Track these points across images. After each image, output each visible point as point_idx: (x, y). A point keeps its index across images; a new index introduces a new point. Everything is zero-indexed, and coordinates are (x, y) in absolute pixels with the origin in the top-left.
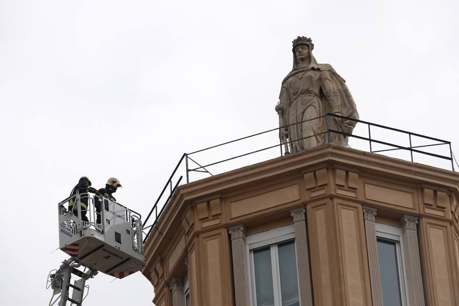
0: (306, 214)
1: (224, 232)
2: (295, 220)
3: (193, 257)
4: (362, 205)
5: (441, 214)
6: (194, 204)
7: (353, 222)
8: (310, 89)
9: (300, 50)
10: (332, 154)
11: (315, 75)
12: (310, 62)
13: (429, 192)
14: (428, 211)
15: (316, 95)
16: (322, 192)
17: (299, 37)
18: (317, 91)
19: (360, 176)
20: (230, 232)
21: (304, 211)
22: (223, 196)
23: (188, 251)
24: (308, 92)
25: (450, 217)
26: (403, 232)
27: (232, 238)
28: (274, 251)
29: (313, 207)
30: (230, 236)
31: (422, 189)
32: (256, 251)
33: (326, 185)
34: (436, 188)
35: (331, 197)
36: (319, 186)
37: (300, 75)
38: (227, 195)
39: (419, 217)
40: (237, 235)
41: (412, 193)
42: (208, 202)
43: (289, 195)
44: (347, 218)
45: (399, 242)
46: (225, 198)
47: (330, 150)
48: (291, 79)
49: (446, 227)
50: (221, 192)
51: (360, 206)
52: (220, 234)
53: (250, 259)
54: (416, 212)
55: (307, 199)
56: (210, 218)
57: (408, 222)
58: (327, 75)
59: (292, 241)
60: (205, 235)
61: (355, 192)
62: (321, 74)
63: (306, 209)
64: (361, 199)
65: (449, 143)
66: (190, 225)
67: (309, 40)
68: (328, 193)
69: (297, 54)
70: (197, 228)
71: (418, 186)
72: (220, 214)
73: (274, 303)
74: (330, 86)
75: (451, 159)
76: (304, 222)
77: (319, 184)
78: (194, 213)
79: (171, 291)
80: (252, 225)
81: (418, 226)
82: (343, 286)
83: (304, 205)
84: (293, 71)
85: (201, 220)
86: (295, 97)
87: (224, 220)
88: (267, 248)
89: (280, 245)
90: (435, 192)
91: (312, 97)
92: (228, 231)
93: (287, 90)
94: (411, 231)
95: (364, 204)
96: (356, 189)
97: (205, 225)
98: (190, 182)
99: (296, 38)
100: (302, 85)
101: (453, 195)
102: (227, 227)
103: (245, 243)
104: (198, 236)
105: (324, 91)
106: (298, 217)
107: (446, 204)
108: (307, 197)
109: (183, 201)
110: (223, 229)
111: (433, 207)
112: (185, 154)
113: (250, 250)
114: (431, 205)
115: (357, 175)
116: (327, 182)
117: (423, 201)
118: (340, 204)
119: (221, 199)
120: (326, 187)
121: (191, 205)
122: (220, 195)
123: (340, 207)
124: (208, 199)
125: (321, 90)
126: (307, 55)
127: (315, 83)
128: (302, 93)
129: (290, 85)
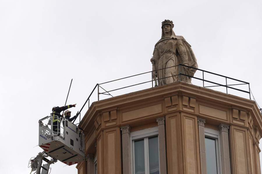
0: (165, 121)
1: (118, 130)
2: (158, 124)
3: (100, 143)
4: (197, 117)
5: (242, 124)
6: (101, 113)
7: (192, 126)
8: (171, 50)
9: (166, 27)
10: (181, 87)
11: (174, 42)
12: (171, 35)
13: (236, 111)
14: (235, 122)
15: (174, 53)
16: (175, 109)
17: (166, 20)
18: (174, 51)
19: (197, 101)
20: (121, 129)
21: (164, 119)
23: (97, 139)
24: (169, 51)
25: (248, 126)
26: (220, 133)
27: (122, 133)
28: (146, 141)
29: (169, 117)
30: (121, 131)
31: (232, 110)
32: (136, 141)
33: (177, 105)
34: (240, 109)
35: (180, 112)
36: (173, 105)
37: (165, 42)
38: (121, 109)
39: (230, 125)
40: (126, 131)
41: (226, 111)
42: (110, 112)
43: (156, 110)
44: (188, 124)
45: (218, 139)
46: (119, 110)
47: (180, 85)
48: (160, 44)
49: (245, 131)
50: (118, 107)
51: (196, 118)
52: (115, 130)
53: (132, 145)
54: (228, 122)
55: (166, 112)
56: (111, 121)
57: (223, 128)
58: (181, 42)
59: (156, 136)
60: (107, 130)
61: (194, 110)
62: (177, 42)
63: (165, 118)
64: (197, 113)
65: (249, 84)
66: (99, 124)
67: (172, 22)
68: (178, 110)
69: (164, 29)
70: (103, 126)
71: (230, 107)
72: (116, 119)
73: (145, 171)
74: (183, 48)
75: (249, 93)
76: (164, 125)
77: (173, 104)
78: (101, 117)
80: (134, 126)
81: (229, 130)
82: (184, 163)
83: (164, 116)
84: (161, 39)
85: (105, 122)
86: (162, 54)
87: (118, 123)
88: (142, 139)
89: (150, 138)
90: (239, 111)
91: (171, 54)
92: (120, 129)
93: (158, 50)
94: (225, 134)
95: (198, 116)
96: (194, 108)
97: (108, 125)
98: (100, 100)
99: (164, 21)
100: (166, 48)
101: (250, 113)
102: (120, 127)
103: (130, 136)
104: (103, 131)
105: (179, 51)
106: (161, 123)
107: (246, 118)
108: (166, 111)
109: (96, 111)
110: (118, 127)
111: (238, 120)
112: (97, 84)
113: (132, 140)
114: (237, 119)
115: (195, 100)
116: (178, 103)
117: (232, 116)
118: (184, 116)
119: (117, 110)
120: (177, 106)
121: (100, 113)
122: (116, 108)
123: (184, 117)
124: (109, 110)
125: (177, 51)
126: (170, 30)
127: (174, 47)
128: (166, 52)
129: (159, 47)
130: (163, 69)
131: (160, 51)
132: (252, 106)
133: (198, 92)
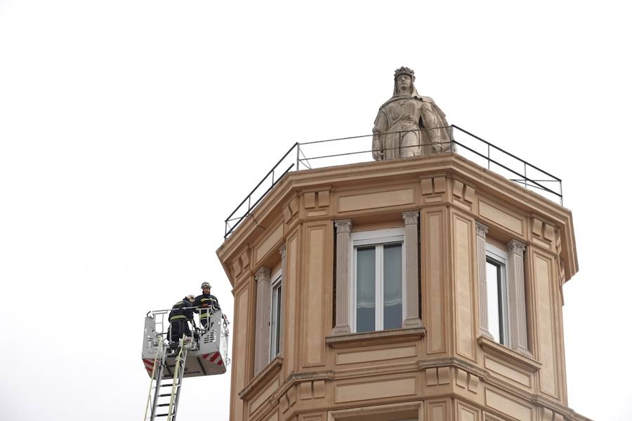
0: (419, 219)
1: (330, 224)
2: (406, 223)
3: (293, 245)
4: (476, 220)
5: (546, 246)
6: (300, 193)
7: (466, 232)
8: (411, 116)
9: (403, 79)
10: (454, 163)
11: (418, 105)
12: (411, 92)
13: (538, 223)
14: (535, 241)
15: (416, 123)
16: (438, 199)
17: (402, 68)
18: (417, 121)
19: (476, 192)
20: (336, 225)
21: (417, 215)
22: (333, 189)
23: (287, 239)
24: (409, 119)
25: (554, 250)
26: (510, 256)
27: (337, 231)
28: (379, 252)
29: (428, 213)
30: (335, 229)
31: (532, 219)
32: (360, 249)
33: (444, 192)
34: (546, 220)
35: (448, 206)
36: (436, 193)
37: (402, 102)
38: (337, 190)
39: (527, 244)
40: (343, 229)
41: (522, 220)
42: (317, 193)
43: (403, 197)
44: (461, 229)
45: (504, 265)
46: (334, 192)
47: (453, 159)
48: (392, 104)
49: (551, 260)
50: (332, 185)
51: (474, 222)
52: (325, 225)
53: (353, 255)
54: (525, 238)
55: (422, 203)
56: (317, 209)
57: (515, 247)
58: (429, 106)
59: (399, 245)
60: (310, 224)
61: (470, 206)
62: (423, 105)
63: (419, 214)
64: (475, 212)
65: (560, 181)
66: (294, 213)
67: (412, 72)
68: (444, 201)
69: (399, 82)
70: (302, 215)
71: (528, 215)
72: (327, 206)
73: (375, 302)
74: (432, 118)
75: (561, 196)
76: (416, 226)
77: (436, 191)
78: (299, 200)
79: (257, 281)
80: (359, 222)
81: (524, 252)
82: (453, 293)
83: (419, 210)
84: (393, 97)
85: (306, 209)
86: (395, 121)
87: (331, 212)
88: (372, 248)
89: (387, 246)
90: (544, 225)
91: (412, 124)
92: (334, 224)
93: (386, 115)
94: (517, 257)
95: (477, 219)
96: (471, 203)
97: (311, 214)
98: (300, 169)
99: (399, 68)
100: (403, 111)
101: (559, 231)
102: (334, 219)
103: (350, 240)
104: (302, 224)
105: (424, 121)
106: (411, 221)
107: (552, 238)
108: (422, 201)
109: (291, 188)
110: (329, 221)
111: (540, 238)
112: (297, 143)
113: (355, 247)
114: (539, 236)
115: (473, 190)
116: (444, 190)
117: (532, 230)
118: (455, 214)
119: (330, 192)
120: (443, 195)
121: (298, 192)
122: (329, 188)
123: (455, 216)
124: (316, 190)
125: (421, 120)
126: (409, 85)
127: (416, 111)
128: (402, 119)
129: (390, 110)
130: (396, 148)
131: (390, 116)
132: (565, 219)
133: (480, 176)
